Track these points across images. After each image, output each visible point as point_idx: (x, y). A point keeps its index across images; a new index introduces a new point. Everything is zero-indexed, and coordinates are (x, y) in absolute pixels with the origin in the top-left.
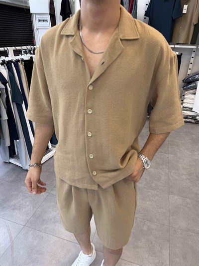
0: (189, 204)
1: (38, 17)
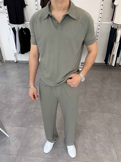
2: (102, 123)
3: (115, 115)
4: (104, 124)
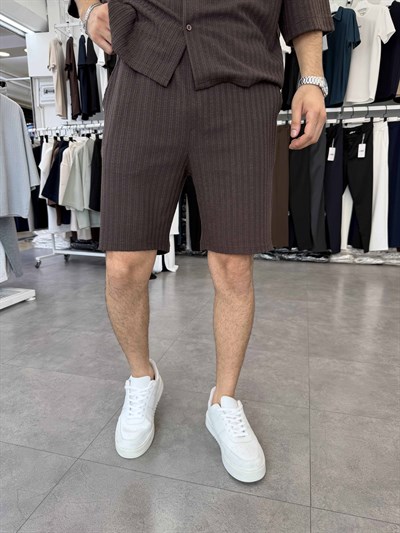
0: (360, 370)
1: (44, 85)
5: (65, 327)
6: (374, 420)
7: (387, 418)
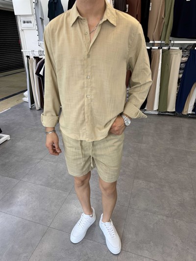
2: (126, 191)
3: (152, 184)
4: (126, 194)
5: (41, 159)
6: (150, 214)
7: (155, 213)
